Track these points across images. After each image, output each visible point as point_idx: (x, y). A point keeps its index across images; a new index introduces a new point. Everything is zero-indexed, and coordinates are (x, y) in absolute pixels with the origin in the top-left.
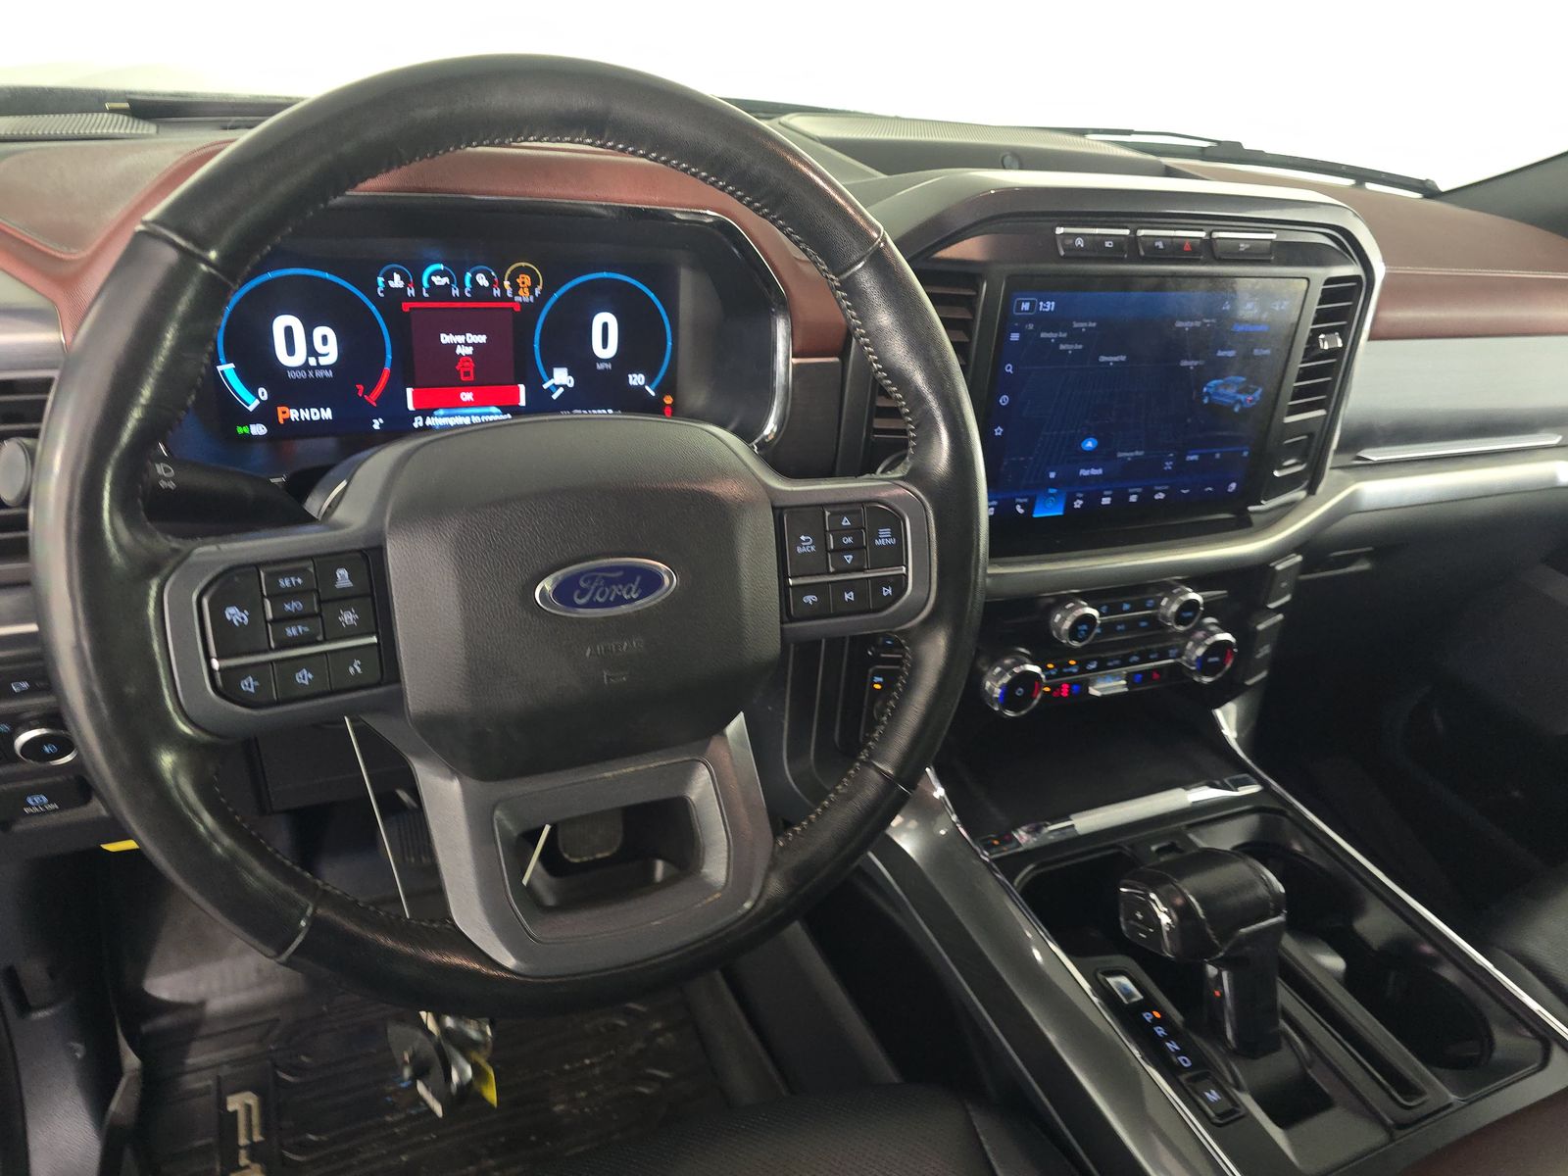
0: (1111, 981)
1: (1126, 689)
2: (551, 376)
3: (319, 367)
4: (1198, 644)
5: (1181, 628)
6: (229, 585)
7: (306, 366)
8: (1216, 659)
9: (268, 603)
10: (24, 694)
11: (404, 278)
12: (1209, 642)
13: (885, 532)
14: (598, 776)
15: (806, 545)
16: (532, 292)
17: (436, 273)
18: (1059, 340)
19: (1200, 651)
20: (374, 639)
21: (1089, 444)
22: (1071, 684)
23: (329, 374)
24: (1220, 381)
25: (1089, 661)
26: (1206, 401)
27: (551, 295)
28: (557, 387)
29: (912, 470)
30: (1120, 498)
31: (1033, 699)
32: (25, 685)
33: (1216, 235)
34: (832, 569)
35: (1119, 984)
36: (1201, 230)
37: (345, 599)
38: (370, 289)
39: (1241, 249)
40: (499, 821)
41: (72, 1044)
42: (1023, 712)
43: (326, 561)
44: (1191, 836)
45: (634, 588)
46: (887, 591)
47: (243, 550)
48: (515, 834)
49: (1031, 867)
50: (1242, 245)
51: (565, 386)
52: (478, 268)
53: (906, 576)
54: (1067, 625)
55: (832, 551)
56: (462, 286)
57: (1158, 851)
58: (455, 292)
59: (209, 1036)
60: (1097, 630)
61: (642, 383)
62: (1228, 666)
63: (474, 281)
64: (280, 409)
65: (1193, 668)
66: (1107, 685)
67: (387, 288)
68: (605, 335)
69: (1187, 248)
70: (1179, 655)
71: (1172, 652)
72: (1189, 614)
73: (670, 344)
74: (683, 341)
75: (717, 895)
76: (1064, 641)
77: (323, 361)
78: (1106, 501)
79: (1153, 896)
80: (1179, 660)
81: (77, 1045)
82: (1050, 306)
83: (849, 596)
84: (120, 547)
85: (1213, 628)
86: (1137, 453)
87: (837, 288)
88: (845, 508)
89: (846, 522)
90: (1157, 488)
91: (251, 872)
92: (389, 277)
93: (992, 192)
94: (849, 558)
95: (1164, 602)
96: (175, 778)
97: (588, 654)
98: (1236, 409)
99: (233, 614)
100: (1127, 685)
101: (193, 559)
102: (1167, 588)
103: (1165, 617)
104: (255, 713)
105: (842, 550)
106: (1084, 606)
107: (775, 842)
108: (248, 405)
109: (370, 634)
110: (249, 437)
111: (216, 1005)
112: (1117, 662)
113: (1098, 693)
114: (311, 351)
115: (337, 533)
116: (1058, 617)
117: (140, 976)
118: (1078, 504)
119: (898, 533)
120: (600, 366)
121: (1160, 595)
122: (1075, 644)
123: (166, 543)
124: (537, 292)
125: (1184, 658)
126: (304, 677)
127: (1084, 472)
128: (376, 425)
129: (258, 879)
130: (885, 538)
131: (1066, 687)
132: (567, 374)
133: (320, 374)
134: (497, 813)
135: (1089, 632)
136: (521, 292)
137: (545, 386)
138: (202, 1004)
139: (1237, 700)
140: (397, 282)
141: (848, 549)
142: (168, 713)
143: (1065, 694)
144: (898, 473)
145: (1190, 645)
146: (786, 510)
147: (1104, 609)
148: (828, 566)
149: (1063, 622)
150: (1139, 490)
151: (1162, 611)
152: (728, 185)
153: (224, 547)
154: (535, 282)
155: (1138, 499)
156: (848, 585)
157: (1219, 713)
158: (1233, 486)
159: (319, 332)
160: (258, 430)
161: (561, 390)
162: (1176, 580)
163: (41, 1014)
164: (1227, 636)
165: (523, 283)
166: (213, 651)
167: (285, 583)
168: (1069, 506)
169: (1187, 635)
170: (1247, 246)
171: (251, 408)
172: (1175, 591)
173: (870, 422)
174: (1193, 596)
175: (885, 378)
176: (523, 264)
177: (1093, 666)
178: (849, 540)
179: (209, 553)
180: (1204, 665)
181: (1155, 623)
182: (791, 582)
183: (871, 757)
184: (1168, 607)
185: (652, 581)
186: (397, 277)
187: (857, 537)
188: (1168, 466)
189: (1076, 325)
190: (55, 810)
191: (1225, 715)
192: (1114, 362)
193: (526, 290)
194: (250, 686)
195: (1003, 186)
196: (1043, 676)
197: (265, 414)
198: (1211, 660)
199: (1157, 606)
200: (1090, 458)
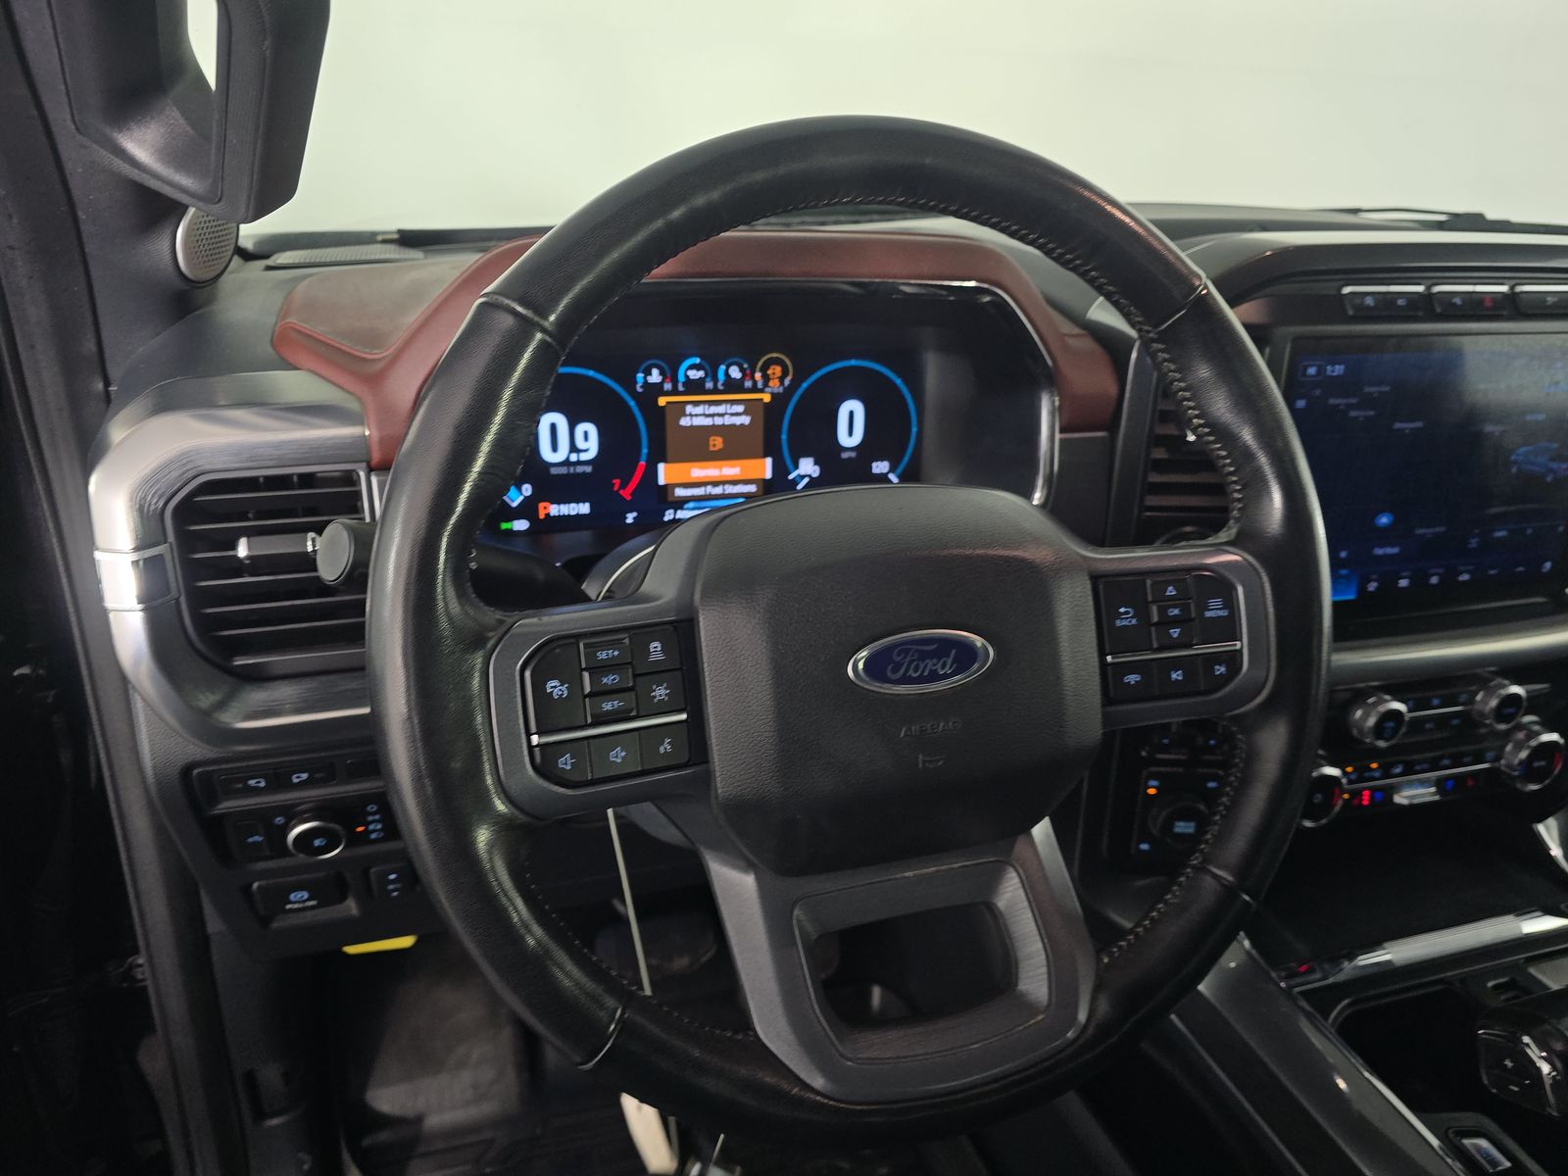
0: (1467, 1142)
1: (1437, 798)
2: (796, 467)
3: (579, 463)
4: (1519, 747)
5: (1502, 727)
6: (550, 657)
7: (567, 463)
8: (1543, 763)
9: (586, 675)
10: (302, 785)
11: (662, 373)
12: (1533, 743)
13: (1215, 603)
14: (898, 876)
15: (1126, 617)
16: (782, 383)
17: (692, 367)
18: (1350, 407)
19: (1524, 754)
20: (684, 716)
21: (1384, 520)
22: (1373, 790)
23: (588, 469)
24: (1531, 448)
25: (1393, 765)
26: (1514, 470)
27: (799, 385)
28: (803, 477)
29: (1239, 534)
30: (1419, 579)
31: (1333, 807)
32: (305, 776)
33: (1519, 289)
34: (1155, 645)
35: (1479, 1149)
36: (1502, 284)
37: (657, 673)
38: (630, 384)
39: (1549, 303)
40: (798, 921)
41: (300, 1155)
42: (1324, 821)
43: (641, 633)
44: (1532, 971)
45: (949, 661)
46: (1220, 670)
47: (563, 622)
48: (814, 937)
49: (1346, 1002)
50: (1549, 299)
51: (809, 476)
52: (731, 360)
53: (1240, 651)
54: (1371, 721)
55: (1156, 624)
56: (715, 379)
57: (1495, 987)
58: (709, 385)
59: (425, 1155)
60: (1404, 730)
61: (885, 470)
62: (1557, 771)
63: (727, 374)
64: (541, 505)
65: (1516, 773)
66: (1414, 793)
67: (646, 384)
68: (851, 422)
69: (1488, 304)
70: (1498, 759)
71: (1490, 755)
72: (1511, 710)
73: (914, 430)
74: (928, 428)
75: (1040, 1017)
76: (1368, 740)
77: (584, 457)
78: (1403, 583)
79: (1526, 1039)
80: (1496, 765)
81: (305, 1157)
82: (1339, 369)
83: (1176, 676)
84: (450, 619)
85: (1536, 728)
86: (1437, 529)
87: (1153, 341)
88: (1169, 577)
89: (1171, 591)
90: (1462, 568)
91: (561, 968)
92: (648, 373)
93: (1268, 253)
94: (1175, 633)
95: (1479, 697)
96: (491, 860)
97: (902, 735)
98: (1549, 479)
99: (555, 688)
100: (1437, 793)
101: (515, 630)
102: (1483, 683)
103: (1482, 715)
104: (569, 792)
105: (1167, 623)
106: (1387, 701)
107: (1099, 960)
108: (513, 501)
109: (680, 711)
110: (510, 532)
111: (434, 1121)
112: (1425, 766)
113: (1405, 802)
114: (574, 448)
115: (652, 604)
116: (1359, 713)
117: (363, 1087)
118: (1372, 586)
119: (1230, 603)
120: (845, 455)
121: (1473, 688)
122: (1382, 744)
123: (491, 615)
124: (787, 382)
125: (1503, 762)
126: (617, 755)
127: (1379, 551)
128: (630, 518)
129: (568, 975)
130: (1215, 610)
131: (1366, 793)
132: (812, 464)
133: (580, 469)
134: (796, 912)
135: (1396, 730)
136: (771, 383)
137: (791, 477)
138: (419, 1120)
139: (1560, 814)
140: (655, 377)
141: (1175, 622)
142: (487, 790)
143: (1366, 802)
144: (1224, 536)
145: (1509, 748)
146: (1102, 580)
147: (1411, 703)
148: (1151, 641)
149: (1365, 718)
150: (1441, 571)
151: (1477, 707)
152: (1039, 238)
153: (545, 619)
154: (785, 373)
155: (1441, 580)
156: (1175, 664)
157: (1541, 828)
158: (1548, 565)
159: (581, 428)
160: (521, 525)
161: (806, 480)
162: (1489, 672)
163: (275, 1122)
164: (1554, 737)
165: (774, 374)
166: (533, 728)
167: (602, 655)
168: (1362, 590)
169: (1506, 736)
170: (1556, 299)
171: (515, 504)
172: (1492, 684)
173: (1142, 500)
174: (1516, 689)
175: (1208, 434)
176: (775, 355)
177: (1398, 770)
178: (1176, 612)
179: (533, 625)
180: (1528, 771)
181: (1469, 722)
182: (1109, 658)
183: (1206, 860)
184: (1484, 701)
185: (966, 655)
186: (655, 372)
187: (1185, 608)
188: (1474, 543)
189: (1367, 390)
190: (312, 908)
191: (1548, 829)
192: (1412, 429)
193: (777, 381)
194: (566, 764)
195: (1279, 249)
196: (1344, 781)
197: (527, 509)
198: (1536, 764)
199: (1471, 701)
200: (1384, 536)
